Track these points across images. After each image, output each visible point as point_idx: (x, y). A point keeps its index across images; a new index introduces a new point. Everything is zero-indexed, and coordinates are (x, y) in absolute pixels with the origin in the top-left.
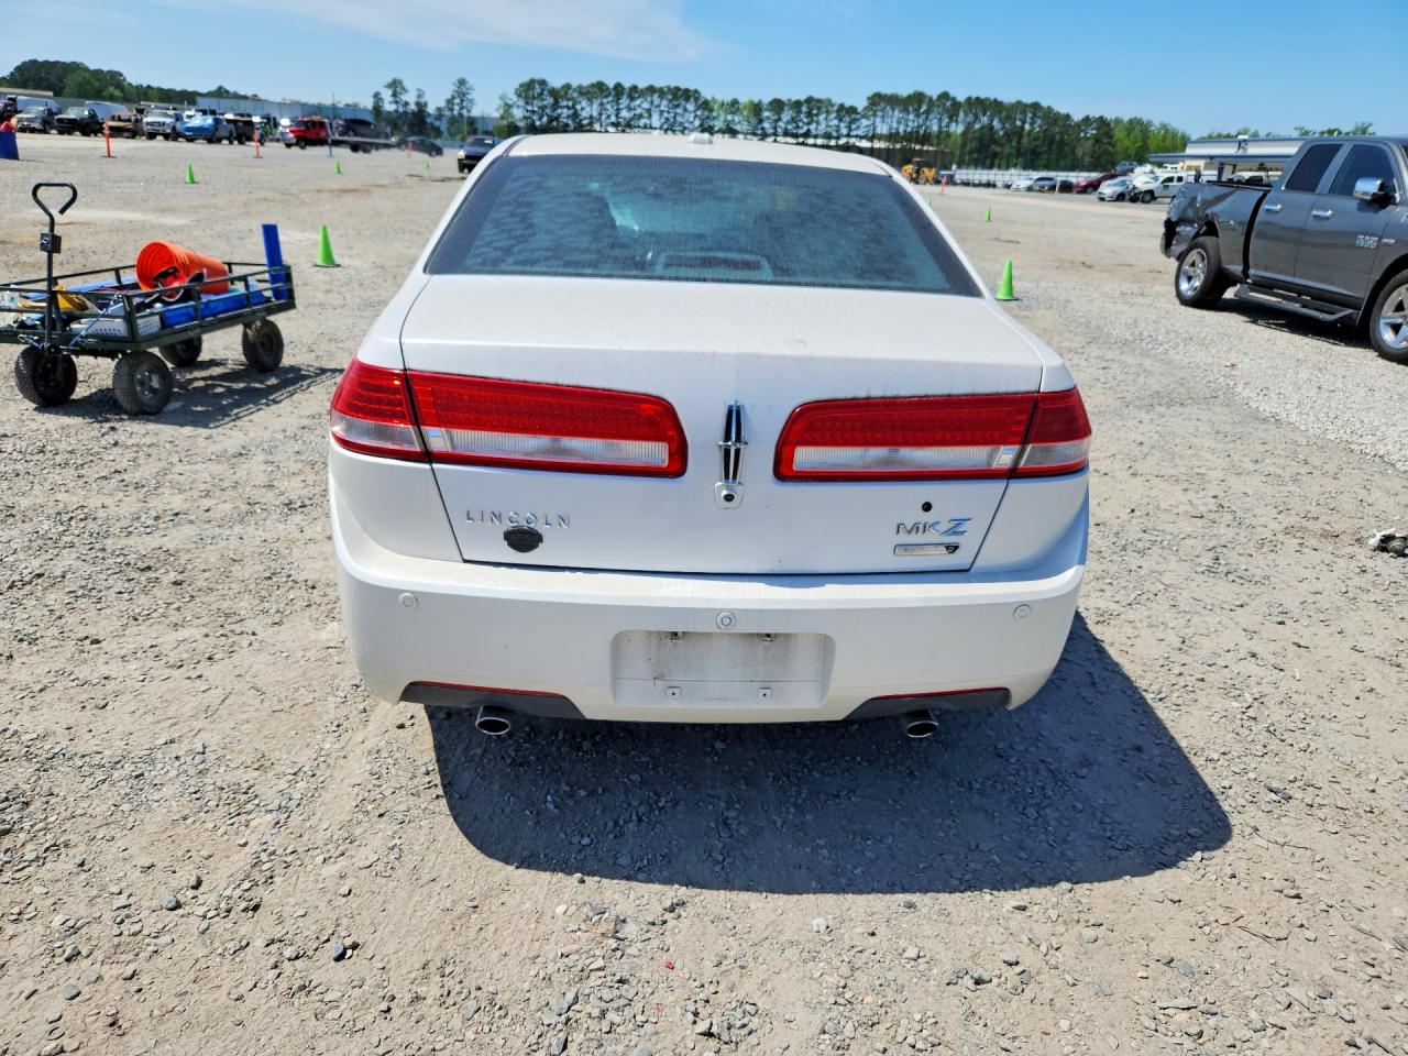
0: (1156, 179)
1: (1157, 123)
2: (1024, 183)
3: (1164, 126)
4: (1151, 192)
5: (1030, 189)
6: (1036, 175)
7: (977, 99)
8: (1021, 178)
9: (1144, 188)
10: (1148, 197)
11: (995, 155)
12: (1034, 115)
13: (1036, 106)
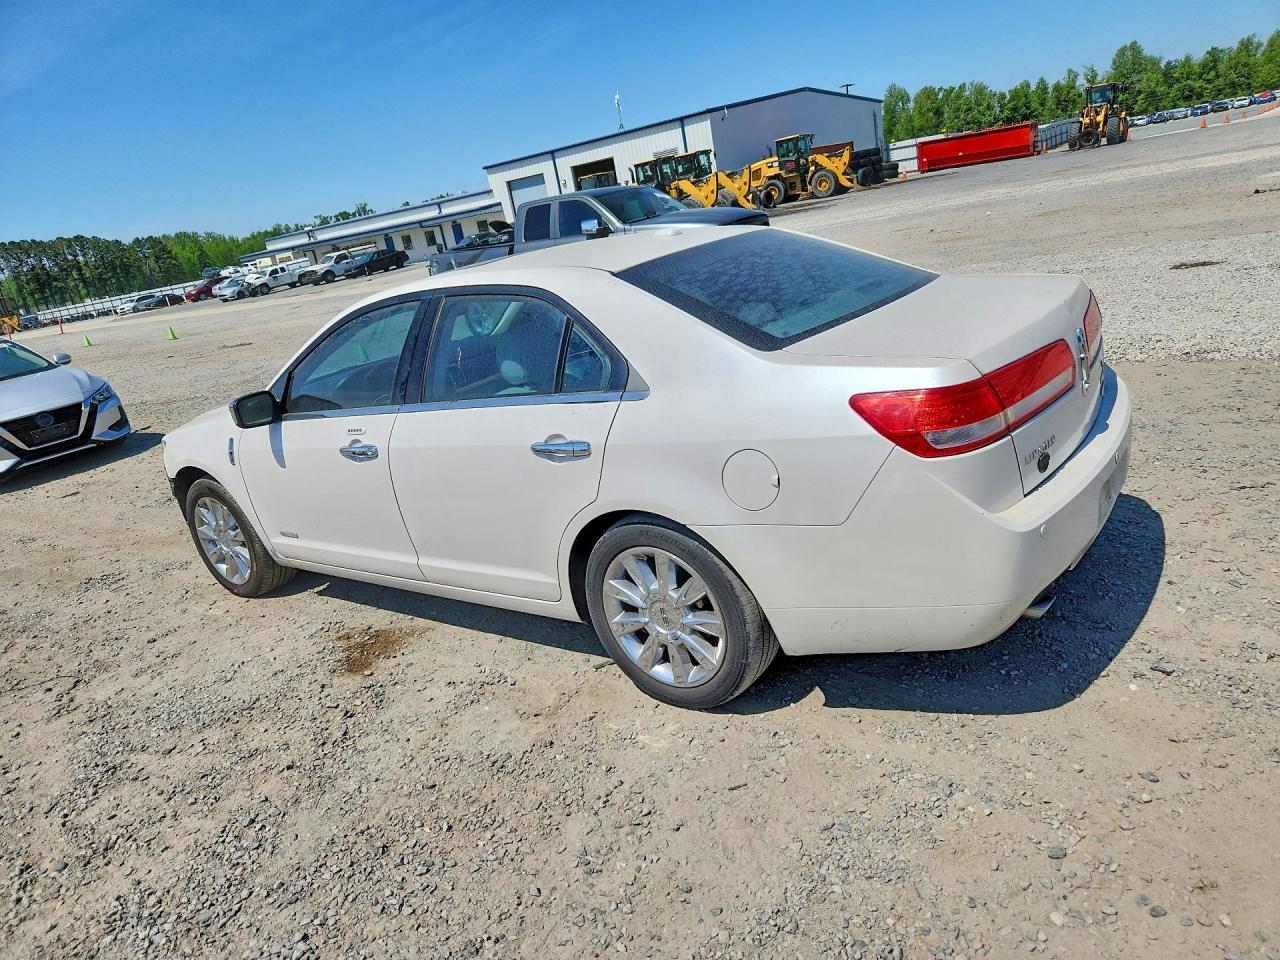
0: (263, 273)
1: (201, 233)
2: (128, 306)
3: (209, 235)
4: (265, 285)
5: (135, 310)
6: (136, 295)
7: (12, 243)
8: (123, 302)
9: (258, 282)
10: (265, 289)
11: (62, 291)
12: (83, 248)
13: (79, 239)
